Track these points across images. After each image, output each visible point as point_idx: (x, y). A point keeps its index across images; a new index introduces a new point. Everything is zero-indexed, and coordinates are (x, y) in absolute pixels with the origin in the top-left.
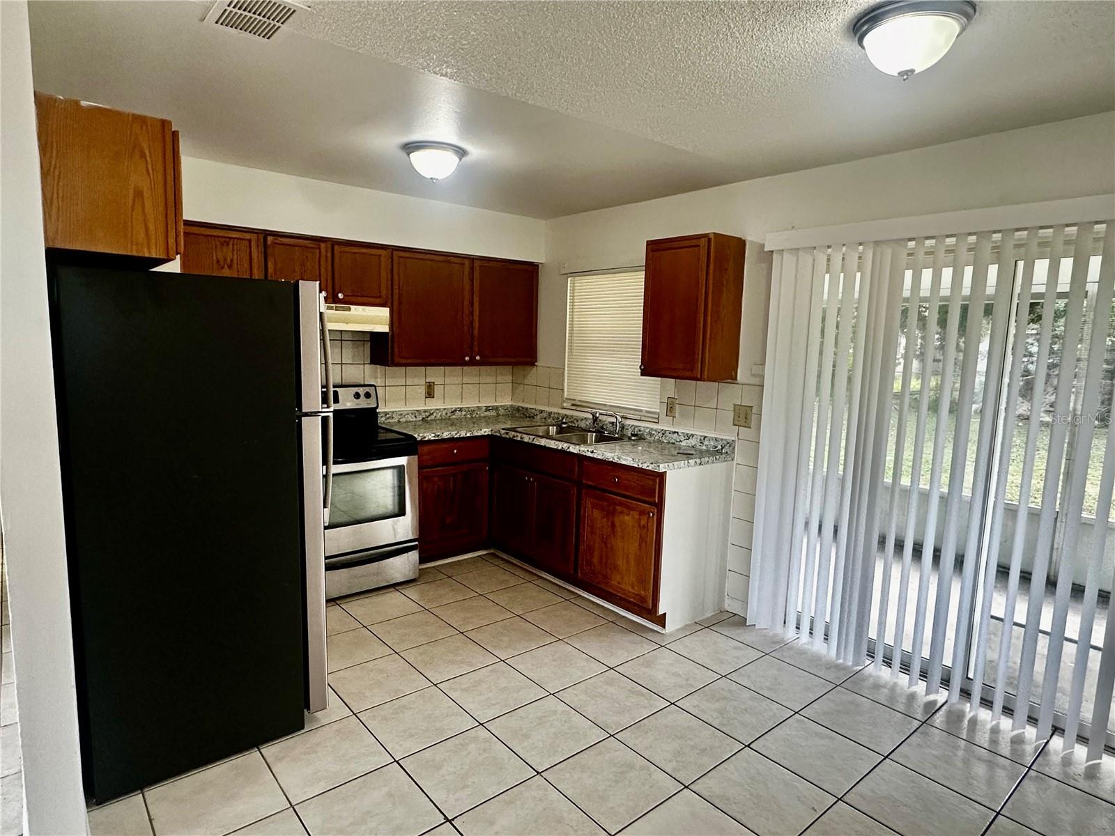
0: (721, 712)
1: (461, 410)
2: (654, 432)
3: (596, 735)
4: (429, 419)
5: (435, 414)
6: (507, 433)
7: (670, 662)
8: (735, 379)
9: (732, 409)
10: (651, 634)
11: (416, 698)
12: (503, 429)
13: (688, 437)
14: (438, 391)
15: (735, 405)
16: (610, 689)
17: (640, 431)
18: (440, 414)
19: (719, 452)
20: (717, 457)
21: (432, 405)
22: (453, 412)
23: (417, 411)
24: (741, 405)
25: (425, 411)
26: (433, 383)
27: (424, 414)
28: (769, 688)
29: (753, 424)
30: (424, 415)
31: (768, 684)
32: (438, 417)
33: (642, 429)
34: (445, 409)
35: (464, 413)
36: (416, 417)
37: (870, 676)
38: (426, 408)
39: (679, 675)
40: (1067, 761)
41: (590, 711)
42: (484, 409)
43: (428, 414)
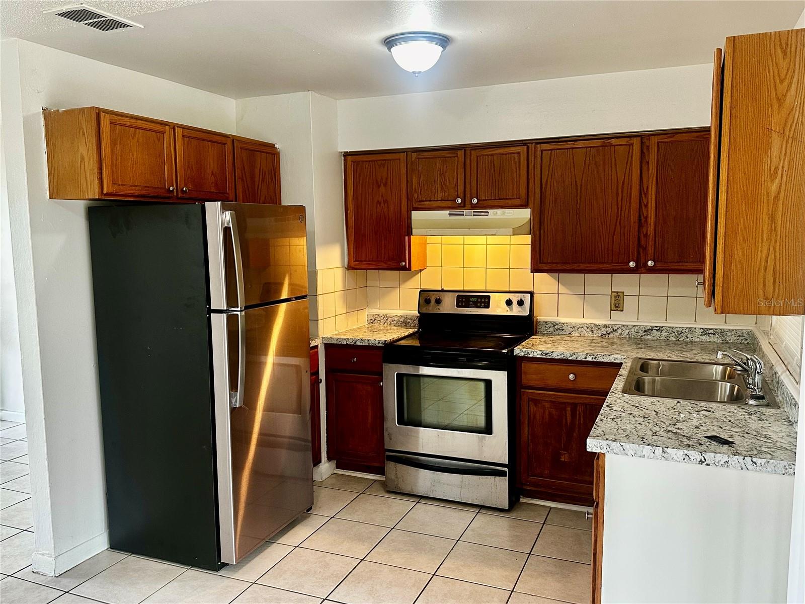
1: (660, 329)
4: (611, 336)
5: (619, 331)
14: (628, 303)
18: (628, 331)
21: (618, 319)
22: (648, 331)
23: (595, 325)
25: (605, 326)
27: (604, 329)
30: (604, 331)
32: (625, 333)
34: (636, 326)
35: (664, 334)
36: (593, 332)
38: (609, 323)
42: (699, 332)
43: (609, 330)
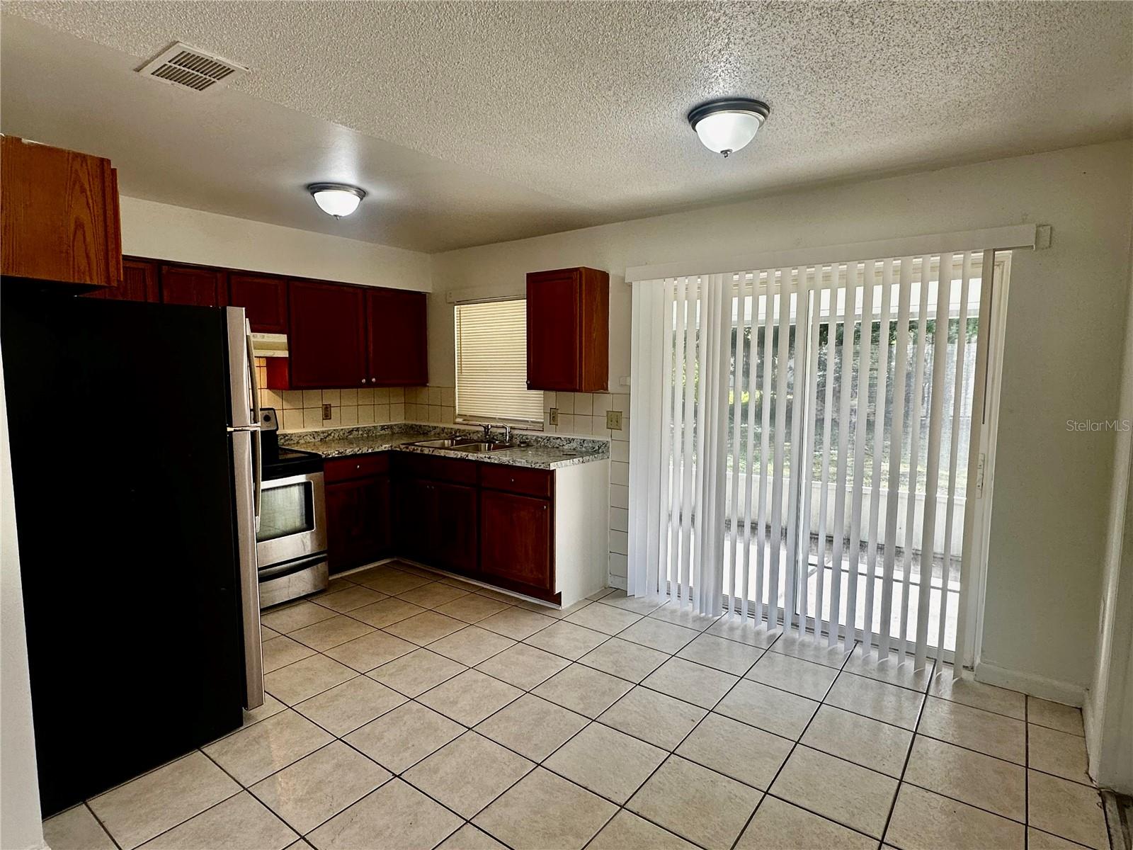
0: (615, 663)
1: (357, 429)
2: (540, 439)
3: (514, 694)
4: (327, 439)
5: (333, 435)
6: (407, 448)
7: (569, 631)
8: (607, 389)
9: (605, 414)
10: (550, 611)
11: (348, 687)
12: (402, 444)
13: (570, 441)
14: (334, 412)
15: (607, 412)
16: (521, 657)
17: (527, 439)
18: (338, 434)
19: (597, 452)
20: (596, 456)
21: (329, 426)
22: (351, 432)
23: (316, 432)
24: (613, 411)
25: (323, 432)
26: (330, 405)
27: (322, 435)
28: (650, 641)
29: (623, 428)
31: (650, 638)
32: (336, 436)
33: (529, 437)
34: (342, 429)
35: (360, 432)
36: (314, 438)
37: (727, 622)
38: (324, 429)
39: (578, 640)
40: (866, 661)
41: (507, 676)
42: (379, 428)
43: (326, 434)
